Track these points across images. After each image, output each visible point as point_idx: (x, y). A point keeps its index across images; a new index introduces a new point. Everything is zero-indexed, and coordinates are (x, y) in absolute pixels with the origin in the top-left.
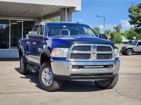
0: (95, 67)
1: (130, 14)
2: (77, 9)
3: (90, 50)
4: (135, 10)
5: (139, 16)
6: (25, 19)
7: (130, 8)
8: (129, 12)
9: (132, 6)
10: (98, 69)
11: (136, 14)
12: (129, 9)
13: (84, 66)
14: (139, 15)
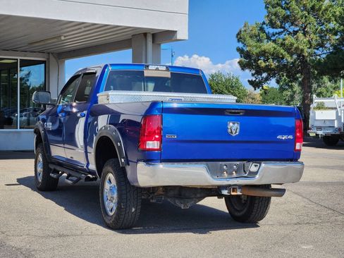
1: (241, 45)
2: (179, 36)
4: (251, 37)
5: (262, 51)
6: (25, 56)
7: (240, 31)
8: (239, 41)
9: (245, 26)
11: (256, 46)
12: (238, 34)
14: (263, 48)
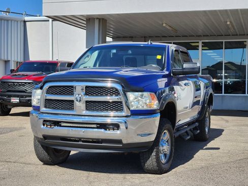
0: (78, 125)
3: (72, 94)
10: (83, 130)
13: (61, 122)
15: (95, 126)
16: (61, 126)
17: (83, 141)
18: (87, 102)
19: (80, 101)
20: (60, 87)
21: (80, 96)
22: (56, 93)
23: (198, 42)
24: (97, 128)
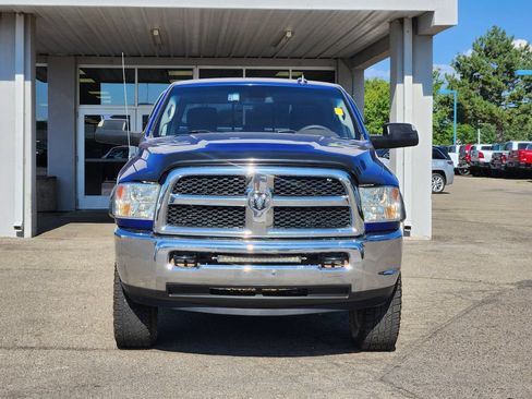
0: (265, 260)
3: (241, 192)
10: (274, 269)
13: (216, 254)
15: (297, 259)
16: (216, 263)
17: (265, 294)
18: (276, 209)
19: (263, 207)
20: (200, 177)
21: (264, 196)
22: (189, 192)
23: (191, 70)
24: (303, 263)
